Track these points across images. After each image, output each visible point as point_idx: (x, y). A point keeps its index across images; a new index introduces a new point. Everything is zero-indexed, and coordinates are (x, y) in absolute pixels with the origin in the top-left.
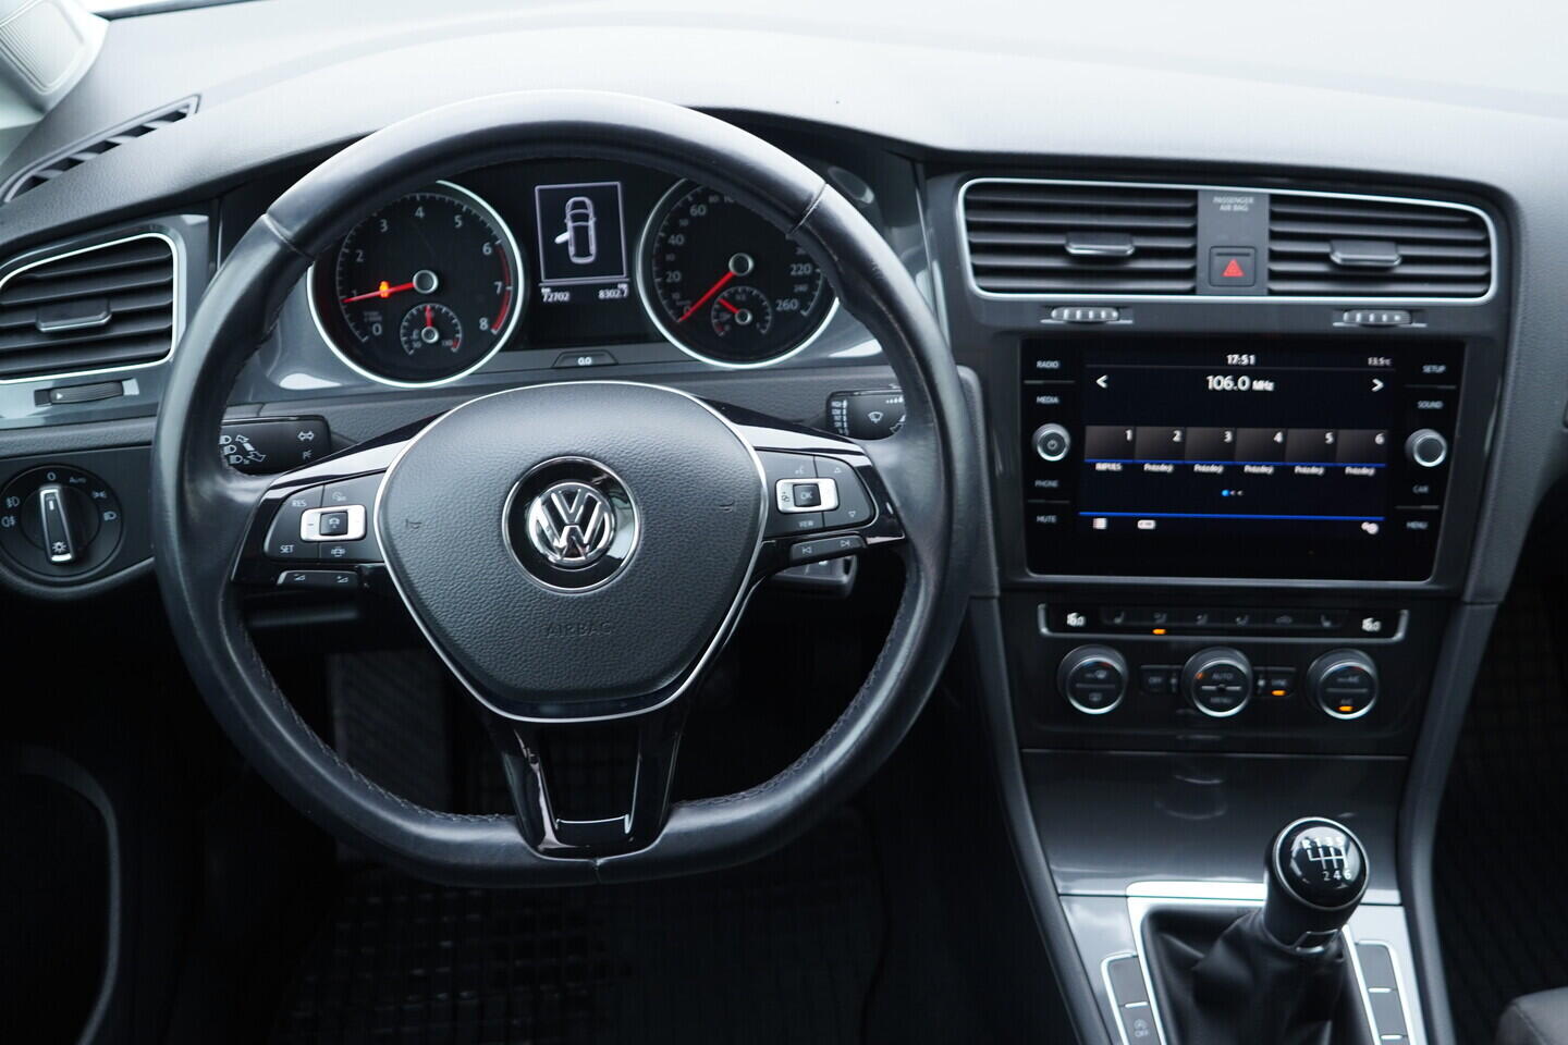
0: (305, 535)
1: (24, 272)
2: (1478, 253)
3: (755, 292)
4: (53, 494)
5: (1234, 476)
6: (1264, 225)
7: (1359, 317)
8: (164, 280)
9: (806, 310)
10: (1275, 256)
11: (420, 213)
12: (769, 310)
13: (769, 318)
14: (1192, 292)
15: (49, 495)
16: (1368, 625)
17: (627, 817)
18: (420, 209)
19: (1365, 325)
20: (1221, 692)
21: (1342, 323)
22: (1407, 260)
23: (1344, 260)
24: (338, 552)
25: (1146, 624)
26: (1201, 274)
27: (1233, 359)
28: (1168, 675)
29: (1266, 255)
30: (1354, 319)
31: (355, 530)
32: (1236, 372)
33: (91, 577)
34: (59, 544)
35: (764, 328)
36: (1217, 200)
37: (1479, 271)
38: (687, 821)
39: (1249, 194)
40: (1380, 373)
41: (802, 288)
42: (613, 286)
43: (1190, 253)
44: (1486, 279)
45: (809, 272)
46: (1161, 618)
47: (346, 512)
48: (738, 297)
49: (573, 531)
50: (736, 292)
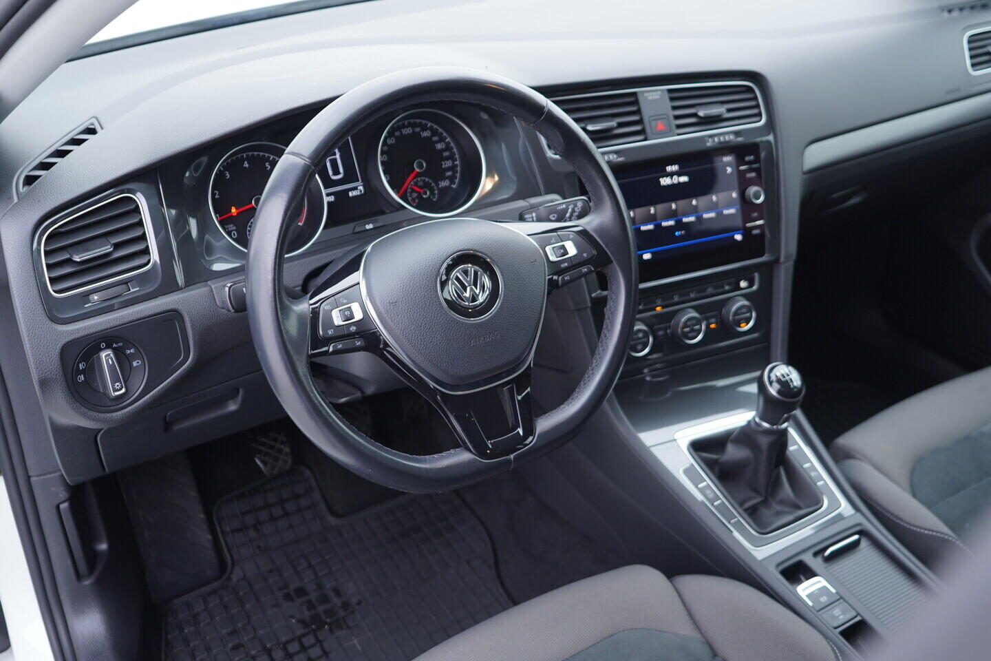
0: (336, 323)
1: (56, 229)
2: (753, 103)
3: (427, 180)
4: (109, 355)
5: (680, 225)
6: (669, 104)
7: (716, 139)
8: (136, 220)
9: (454, 184)
10: (677, 117)
11: (246, 165)
12: (435, 188)
13: (436, 192)
14: (645, 139)
15: (106, 356)
16: (743, 284)
17: (519, 429)
18: (246, 162)
19: (720, 143)
20: (693, 330)
21: (709, 144)
22: (729, 110)
23: (705, 114)
24: (353, 329)
25: (653, 306)
26: (648, 130)
27: (669, 169)
28: (666, 329)
29: (672, 118)
30: (714, 141)
31: (358, 315)
32: (671, 175)
33: (132, 402)
34: (117, 384)
35: (435, 198)
36: (646, 95)
37: (755, 111)
38: (544, 424)
39: (656, 91)
40: (728, 164)
41: (449, 174)
42: (355, 188)
43: (640, 122)
44: (760, 115)
45: (451, 164)
46: (659, 302)
47: (350, 307)
48: (419, 184)
49: (471, 289)
50: (418, 181)
